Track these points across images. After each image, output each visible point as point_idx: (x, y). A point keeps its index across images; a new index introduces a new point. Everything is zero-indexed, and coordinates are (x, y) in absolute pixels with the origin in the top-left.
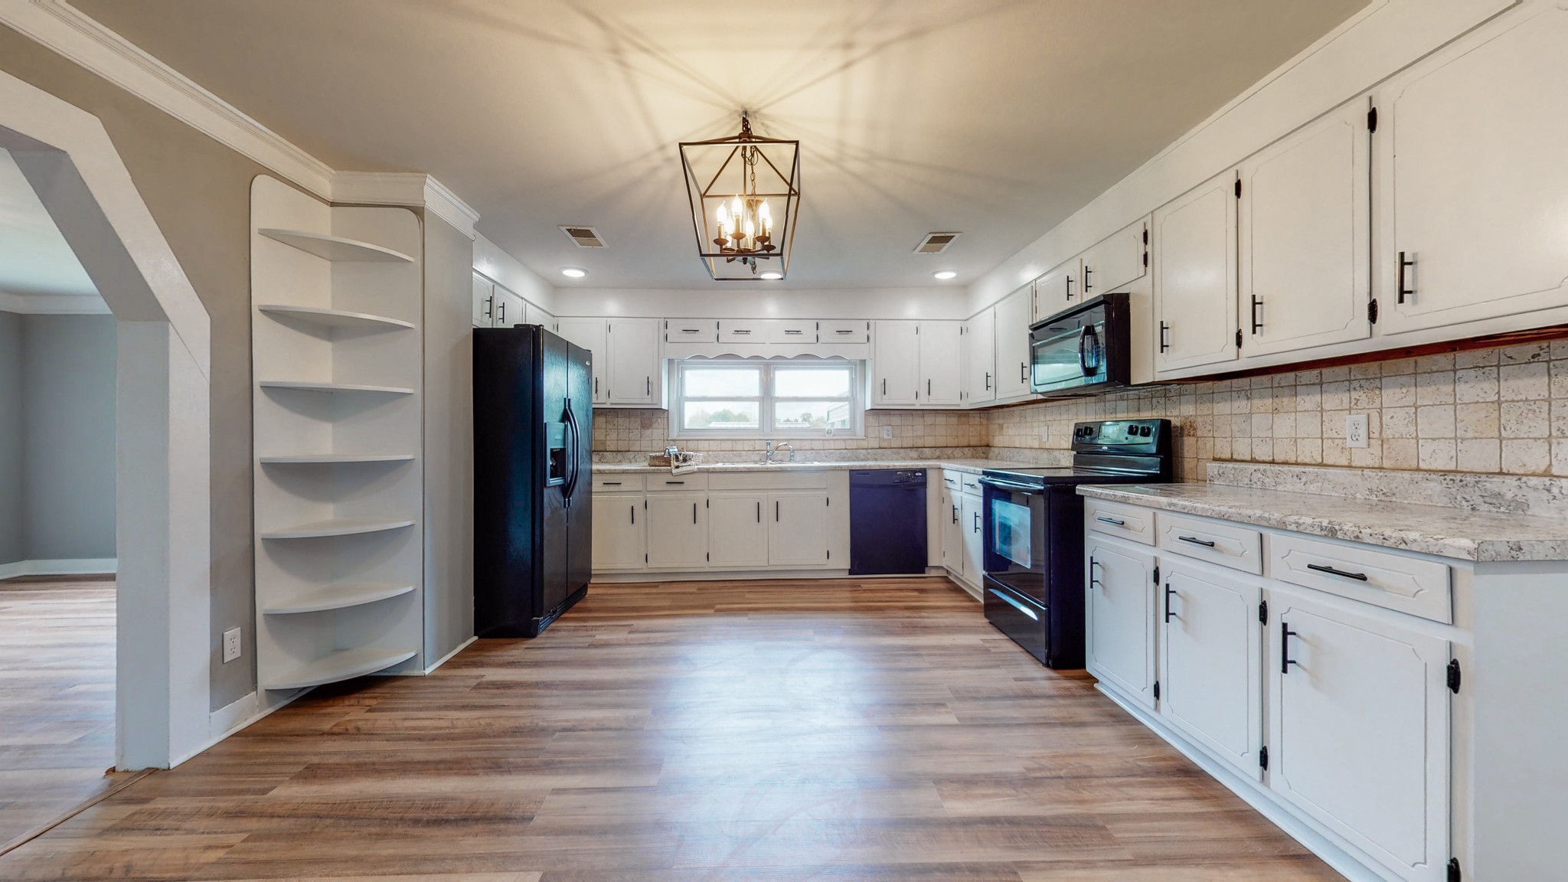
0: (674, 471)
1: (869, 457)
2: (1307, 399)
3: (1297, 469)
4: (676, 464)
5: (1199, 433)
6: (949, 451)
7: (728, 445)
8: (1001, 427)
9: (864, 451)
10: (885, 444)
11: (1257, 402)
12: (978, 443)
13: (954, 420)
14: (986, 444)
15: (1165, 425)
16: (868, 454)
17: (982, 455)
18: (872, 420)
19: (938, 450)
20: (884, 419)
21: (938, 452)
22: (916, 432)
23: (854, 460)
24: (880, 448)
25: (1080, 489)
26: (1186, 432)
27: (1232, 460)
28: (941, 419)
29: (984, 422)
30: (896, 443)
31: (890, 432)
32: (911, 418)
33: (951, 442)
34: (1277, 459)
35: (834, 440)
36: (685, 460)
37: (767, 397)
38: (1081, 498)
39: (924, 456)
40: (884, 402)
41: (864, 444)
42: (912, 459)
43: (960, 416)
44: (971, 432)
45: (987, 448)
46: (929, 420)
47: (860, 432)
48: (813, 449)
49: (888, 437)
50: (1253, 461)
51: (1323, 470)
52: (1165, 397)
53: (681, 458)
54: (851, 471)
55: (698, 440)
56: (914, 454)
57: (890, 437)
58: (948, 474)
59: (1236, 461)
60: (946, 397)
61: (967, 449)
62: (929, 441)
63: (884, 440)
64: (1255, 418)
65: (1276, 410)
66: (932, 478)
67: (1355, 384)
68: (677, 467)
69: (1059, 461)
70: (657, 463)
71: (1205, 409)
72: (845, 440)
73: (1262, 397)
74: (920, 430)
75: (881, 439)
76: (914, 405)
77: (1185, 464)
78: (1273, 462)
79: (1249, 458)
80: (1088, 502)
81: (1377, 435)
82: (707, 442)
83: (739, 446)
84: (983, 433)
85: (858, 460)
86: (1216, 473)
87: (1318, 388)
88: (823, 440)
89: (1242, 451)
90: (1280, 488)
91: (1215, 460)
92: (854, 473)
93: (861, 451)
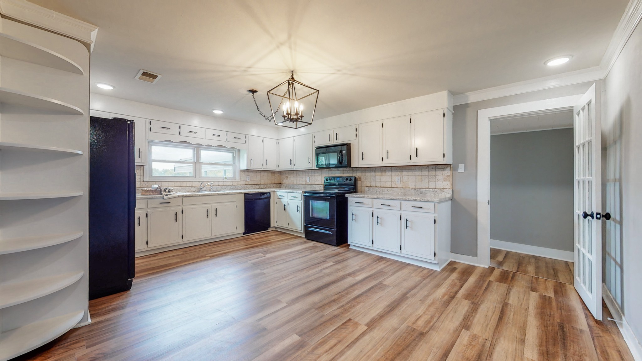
0: (165, 197)
1: (242, 188)
2: (388, 173)
3: (387, 189)
4: (166, 193)
5: (362, 180)
6: (269, 185)
7: (179, 184)
8: (287, 177)
9: (240, 186)
10: (247, 183)
11: (377, 173)
12: (277, 183)
13: (270, 174)
14: (279, 183)
15: (355, 178)
16: (242, 187)
17: (279, 187)
18: (243, 174)
19: (265, 185)
20: (247, 173)
21: (265, 186)
22: (258, 178)
23: (236, 190)
24: (245, 185)
25: (347, 195)
26: (358, 180)
27: (371, 187)
28: (266, 174)
29: (279, 175)
30: (251, 183)
31: (249, 179)
32: (256, 173)
33: (270, 182)
34: (382, 186)
35: (228, 181)
36: (169, 192)
37: (197, 162)
38: (347, 198)
39: (261, 188)
40: (252, 167)
41: (239, 183)
42: (257, 189)
43: (272, 173)
44: (275, 179)
45: (281, 184)
46: (262, 174)
47: (238, 178)
48: (219, 185)
49: (248, 181)
50: (376, 187)
51: (392, 189)
52: (352, 170)
53: (167, 191)
54: (245, 194)
55: (162, 182)
56: (258, 187)
57: (249, 180)
58: (279, 194)
59: (372, 187)
60: (272, 167)
61: (274, 185)
62: (262, 182)
63: (247, 181)
64: (376, 177)
65: (381, 175)
66: (272, 194)
67: (398, 171)
68: (167, 195)
69: (315, 188)
70: (152, 194)
71: (364, 174)
72: (232, 182)
73: (378, 172)
74: (259, 178)
75: (246, 181)
76: (261, 168)
77: (358, 188)
78: (381, 187)
79: (375, 186)
80: (349, 199)
81: (402, 181)
82: (167, 182)
83: (185, 184)
84: (279, 179)
85: (238, 189)
86: (368, 190)
87: (391, 171)
88: (223, 181)
89: (374, 185)
90: (383, 193)
91: (366, 187)
92: (246, 195)
93: (239, 186)
